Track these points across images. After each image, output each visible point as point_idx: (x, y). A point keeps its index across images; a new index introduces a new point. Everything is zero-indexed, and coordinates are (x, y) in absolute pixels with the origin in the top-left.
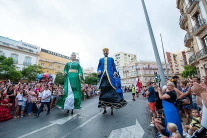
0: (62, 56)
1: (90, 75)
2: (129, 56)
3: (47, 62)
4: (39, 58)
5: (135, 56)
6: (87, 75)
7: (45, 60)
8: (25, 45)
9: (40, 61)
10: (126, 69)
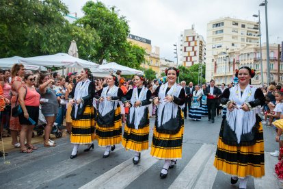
2: (243, 26)
5: (257, 26)
10: (235, 57)
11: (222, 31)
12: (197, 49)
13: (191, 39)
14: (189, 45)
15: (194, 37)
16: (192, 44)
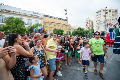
0: (56, 18)
1: (76, 29)
2: (110, 11)
3: (47, 22)
4: (43, 21)
5: (116, 10)
6: (74, 30)
7: (46, 21)
8: (34, 13)
9: (44, 22)
10: (109, 22)
11: (100, 14)
12: (91, 24)
13: (88, 21)
14: (88, 23)
15: (89, 21)
16: (89, 23)
